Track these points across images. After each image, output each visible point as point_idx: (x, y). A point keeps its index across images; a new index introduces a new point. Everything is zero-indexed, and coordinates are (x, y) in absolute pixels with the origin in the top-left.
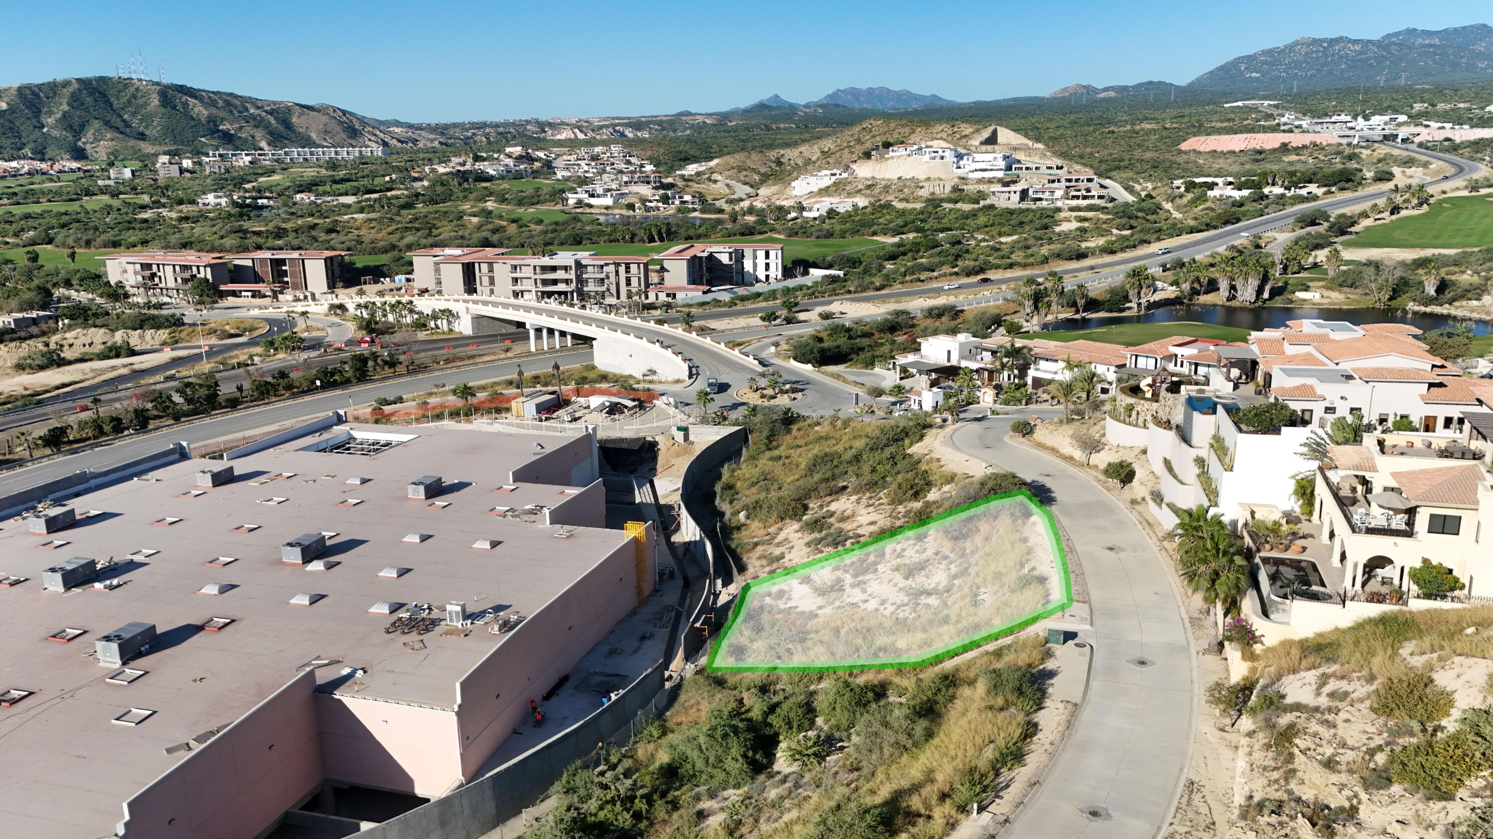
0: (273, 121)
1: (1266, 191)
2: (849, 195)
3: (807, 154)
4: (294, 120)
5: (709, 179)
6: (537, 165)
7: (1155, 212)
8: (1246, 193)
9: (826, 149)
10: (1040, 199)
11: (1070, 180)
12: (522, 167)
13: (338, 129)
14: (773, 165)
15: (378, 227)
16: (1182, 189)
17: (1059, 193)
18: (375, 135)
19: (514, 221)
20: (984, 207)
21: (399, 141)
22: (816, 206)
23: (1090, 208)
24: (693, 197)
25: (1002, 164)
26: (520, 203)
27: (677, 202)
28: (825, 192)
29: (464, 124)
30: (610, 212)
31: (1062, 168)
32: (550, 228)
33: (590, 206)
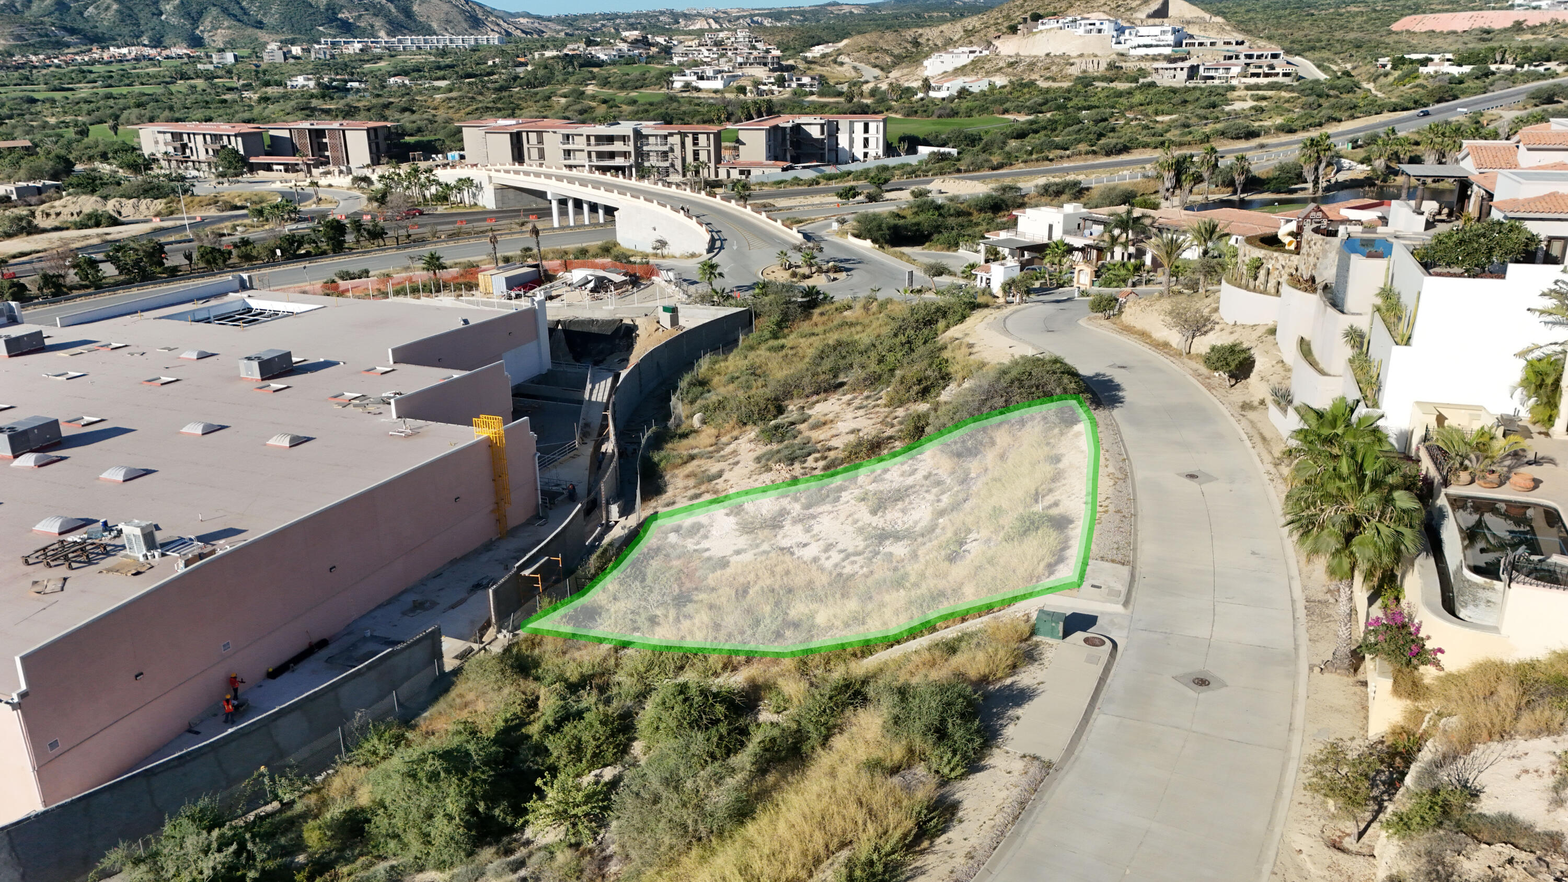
0: (393, 10)
2: (988, 73)
3: (948, 34)
4: (415, 8)
5: (835, 62)
6: (653, 50)
8: (1467, 69)
9: (970, 28)
10: (1212, 78)
12: (637, 52)
13: (460, 18)
14: (909, 46)
17: (1235, 71)
18: (498, 25)
19: (605, 102)
20: (1144, 86)
21: (523, 32)
22: (945, 85)
24: (814, 79)
25: (1171, 39)
26: (622, 86)
27: (794, 85)
28: (959, 70)
29: (594, 15)
30: (718, 95)
31: (1241, 43)
33: (698, 90)
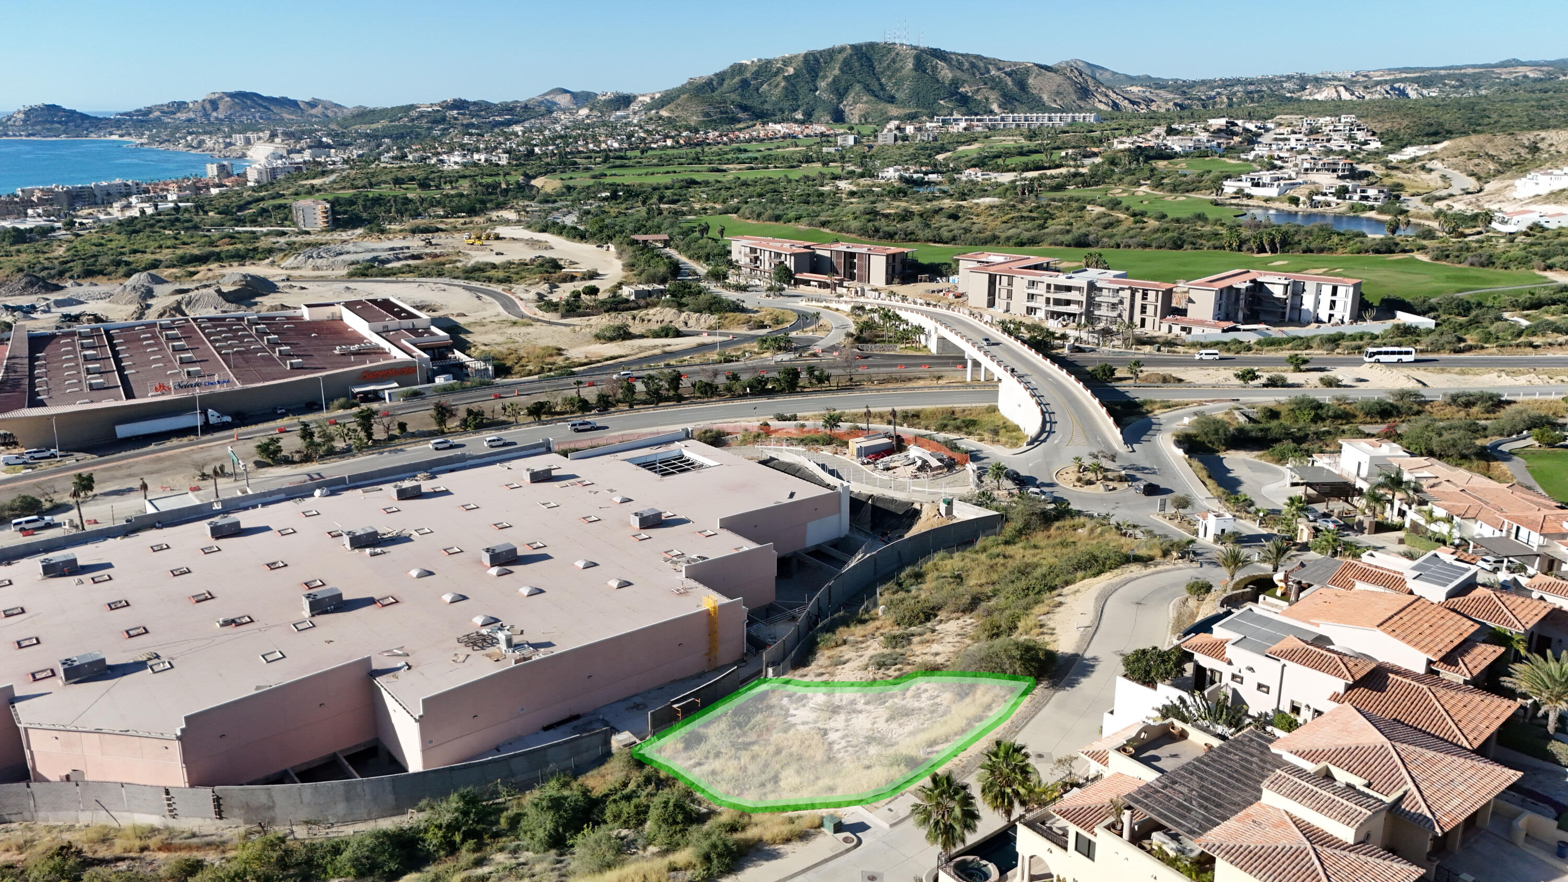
0: (1010, 83)
4: (1031, 81)
5: (1423, 168)
12: (1217, 142)
13: (1071, 90)
18: (1107, 96)
21: (1131, 102)
24: (1384, 190)
26: (1174, 189)
29: (1215, 80)
30: (1269, 204)
33: (1249, 196)
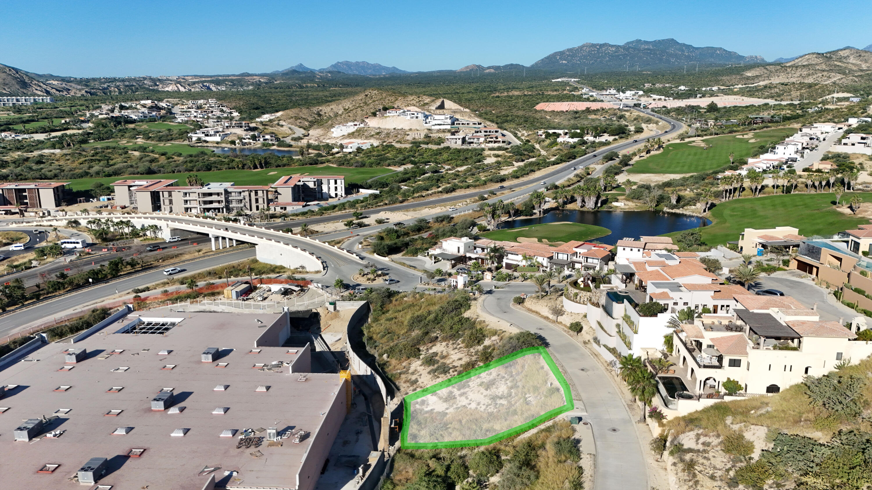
1: (585, 138)
2: (367, 138)
3: (335, 110)
5: (278, 124)
6: (163, 112)
7: (533, 152)
8: (576, 140)
9: (346, 107)
10: (472, 143)
11: (486, 132)
12: (154, 113)
13: (13, 82)
14: (316, 116)
15: (72, 159)
16: (544, 136)
17: (482, 140)
18: (40, 86)
19: (163, 154)
20: (444, 148)
21: (57, 90)
22: (350, 146)
23: (500, 149)
24: (271, 136)
25: (449, 121)
26: (160, 139)
27: (262, 139)
28: (351, 135)
29: (100, 79)
30: (219, 145)
31: (480, 124)
32: (188, 159)
33: (206, 142)
